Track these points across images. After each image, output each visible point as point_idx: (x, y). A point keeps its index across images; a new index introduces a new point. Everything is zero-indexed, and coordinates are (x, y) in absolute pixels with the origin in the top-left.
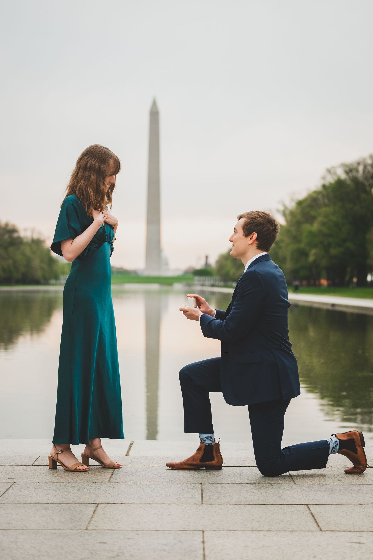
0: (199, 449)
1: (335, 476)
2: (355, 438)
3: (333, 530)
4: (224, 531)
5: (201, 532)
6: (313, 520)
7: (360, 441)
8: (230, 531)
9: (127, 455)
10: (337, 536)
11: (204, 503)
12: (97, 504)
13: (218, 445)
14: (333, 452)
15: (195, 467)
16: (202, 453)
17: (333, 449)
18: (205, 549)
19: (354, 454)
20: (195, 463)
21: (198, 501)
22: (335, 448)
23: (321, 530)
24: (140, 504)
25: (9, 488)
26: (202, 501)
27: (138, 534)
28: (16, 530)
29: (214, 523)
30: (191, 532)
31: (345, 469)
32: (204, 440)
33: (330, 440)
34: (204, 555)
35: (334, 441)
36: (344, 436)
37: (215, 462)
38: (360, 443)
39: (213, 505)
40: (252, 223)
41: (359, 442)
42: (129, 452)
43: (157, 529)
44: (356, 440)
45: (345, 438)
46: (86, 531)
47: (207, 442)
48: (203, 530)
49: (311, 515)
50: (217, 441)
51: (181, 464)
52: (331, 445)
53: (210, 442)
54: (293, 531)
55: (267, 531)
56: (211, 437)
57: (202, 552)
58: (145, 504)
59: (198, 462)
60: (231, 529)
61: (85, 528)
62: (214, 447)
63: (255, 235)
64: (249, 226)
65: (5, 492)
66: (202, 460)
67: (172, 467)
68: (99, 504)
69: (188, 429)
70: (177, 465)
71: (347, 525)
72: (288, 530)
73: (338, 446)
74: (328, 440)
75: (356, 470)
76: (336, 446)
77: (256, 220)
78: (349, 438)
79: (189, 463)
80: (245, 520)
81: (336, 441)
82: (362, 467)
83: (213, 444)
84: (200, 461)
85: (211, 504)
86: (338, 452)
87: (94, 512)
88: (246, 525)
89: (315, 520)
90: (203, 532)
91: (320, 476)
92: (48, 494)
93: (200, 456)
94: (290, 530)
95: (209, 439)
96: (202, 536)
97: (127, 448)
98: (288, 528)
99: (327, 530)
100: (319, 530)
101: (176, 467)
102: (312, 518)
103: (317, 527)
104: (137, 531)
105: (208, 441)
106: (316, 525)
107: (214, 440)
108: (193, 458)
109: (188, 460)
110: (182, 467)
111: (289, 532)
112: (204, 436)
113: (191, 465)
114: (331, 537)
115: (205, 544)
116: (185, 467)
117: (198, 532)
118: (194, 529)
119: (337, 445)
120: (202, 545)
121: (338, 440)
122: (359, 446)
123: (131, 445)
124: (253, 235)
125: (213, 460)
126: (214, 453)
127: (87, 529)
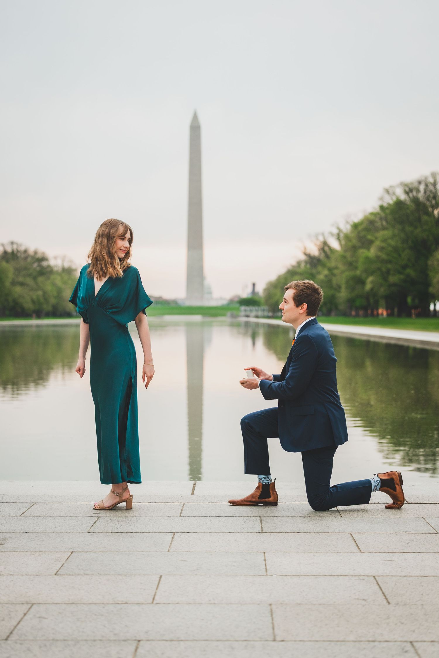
0: (258, 488)
1: (377, 511)
2: (394, 478)
3: (371, 552)
4: (281, 552)
5: (263, 553)
6: (355, 545)
7: (399, 480)
8: (286, 552)
9: (193, 493)
10: (373, 556)
11: (263, 532)
12: (173, 533)
13: (274, 484)
14: (375, 490)
15: (254, 503)
16: (260, 491)
17: (375, 487)
18: (267, 565)
19: (393, 492)
20: (254, 500)
21: (259, 530)
22: (377, 487)
23: (361, 552)
24: (209, 532)
25: (96, 521)
26: (262, 530)
27: (212, 555)
28: (112, 552)
29: (273, 547)
30: (254, 553)
31: (386, 505)
32: (262, 480)
33: (373, 479)
34: (266, 569)
35: (376, 480)
36: (385, 476)
37: (271, 499)
38: (399, 483)
39: (271, 533)
40: (302, 295)
41: (397, 481)
42: (194, 491)
43: (226, 551)
44: (395, 479)
45: (386, 477)
46: (168, 553)
47: (264, 482)
48: (264, 552)
49: (353, 541)
50: (273, 481)
51: (242, 501)
52: (374, 484)
53: (268, 482)
54: (337, 552)
55: (317, 552)
56: (268, 477)
57: (264, 567)
58: (214, 533)
59: (256, 499)
60: (287, 551)
61: (167, 551)
62: (271, 486)
63: (305, 306)
64: (299, 298)
65: (94, 524)
66: (260, 497)
67: (234, 503)
68: (175, 533)
69: (249, 470)
70: (238, 502)
71: (383, 548)
72: (334, 551)
73: (380, 485)
74: (371, 480)
75: (395, 506)
76: (378, 485)
77: (305, 291)
78: (389, 477)
79: (249, 500)
80: (299, 544)
81: (378, 480)
82: (401, 503)
83: (269, 483)
84: (259, 498)
85: (270, 533)
86: (380, 490)
87: (172, 539)
88: (300, 548)
89: (357, 544)
90: (264, 553)
91: (363, 510)
92: (130, 526)
93: (258, 494)
94: (335, 551)
95: (267, 479)
96: (263, 556)
97: (192, 488)
98: (334, 550)
99: (366, 551)
100: (359, 552)
101: (237, 504)
102: (354, 543)
103: (358, 550)
104: (210, 553)
105: (266, 481)
106: (357, 548)
107: (270, 480)
108: (252, 496)
109: (248, 497)
110: (243, 503)
111: (335, 553)
112: (262, 477)
113: (250, 501)
114: (369, 556)
115: (266, 561)
116: (245, 503)
117: (260, 553)
118: (257, 551)
119: (379, 483)
120: (264, 562)
121: (379, 479)
122: (398, 484)
123: (195, 485)
124: (303, 305)
125: (270, 497)
126: (271, 492)
127: (169, 551)
